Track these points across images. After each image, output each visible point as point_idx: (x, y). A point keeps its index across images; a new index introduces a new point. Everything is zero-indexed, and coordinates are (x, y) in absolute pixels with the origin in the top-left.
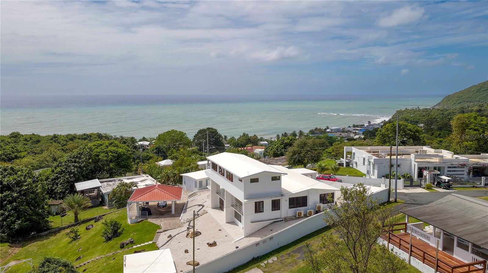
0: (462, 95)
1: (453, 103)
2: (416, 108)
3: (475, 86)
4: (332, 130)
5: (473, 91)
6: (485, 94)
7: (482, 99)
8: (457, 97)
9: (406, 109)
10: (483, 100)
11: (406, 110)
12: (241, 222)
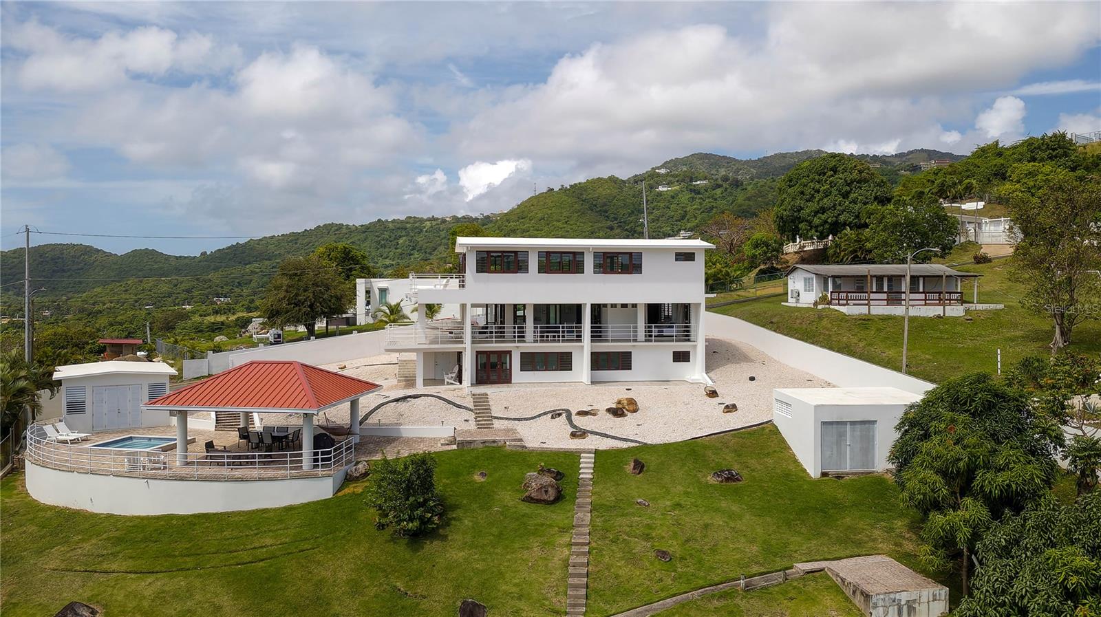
12: (630, 368)
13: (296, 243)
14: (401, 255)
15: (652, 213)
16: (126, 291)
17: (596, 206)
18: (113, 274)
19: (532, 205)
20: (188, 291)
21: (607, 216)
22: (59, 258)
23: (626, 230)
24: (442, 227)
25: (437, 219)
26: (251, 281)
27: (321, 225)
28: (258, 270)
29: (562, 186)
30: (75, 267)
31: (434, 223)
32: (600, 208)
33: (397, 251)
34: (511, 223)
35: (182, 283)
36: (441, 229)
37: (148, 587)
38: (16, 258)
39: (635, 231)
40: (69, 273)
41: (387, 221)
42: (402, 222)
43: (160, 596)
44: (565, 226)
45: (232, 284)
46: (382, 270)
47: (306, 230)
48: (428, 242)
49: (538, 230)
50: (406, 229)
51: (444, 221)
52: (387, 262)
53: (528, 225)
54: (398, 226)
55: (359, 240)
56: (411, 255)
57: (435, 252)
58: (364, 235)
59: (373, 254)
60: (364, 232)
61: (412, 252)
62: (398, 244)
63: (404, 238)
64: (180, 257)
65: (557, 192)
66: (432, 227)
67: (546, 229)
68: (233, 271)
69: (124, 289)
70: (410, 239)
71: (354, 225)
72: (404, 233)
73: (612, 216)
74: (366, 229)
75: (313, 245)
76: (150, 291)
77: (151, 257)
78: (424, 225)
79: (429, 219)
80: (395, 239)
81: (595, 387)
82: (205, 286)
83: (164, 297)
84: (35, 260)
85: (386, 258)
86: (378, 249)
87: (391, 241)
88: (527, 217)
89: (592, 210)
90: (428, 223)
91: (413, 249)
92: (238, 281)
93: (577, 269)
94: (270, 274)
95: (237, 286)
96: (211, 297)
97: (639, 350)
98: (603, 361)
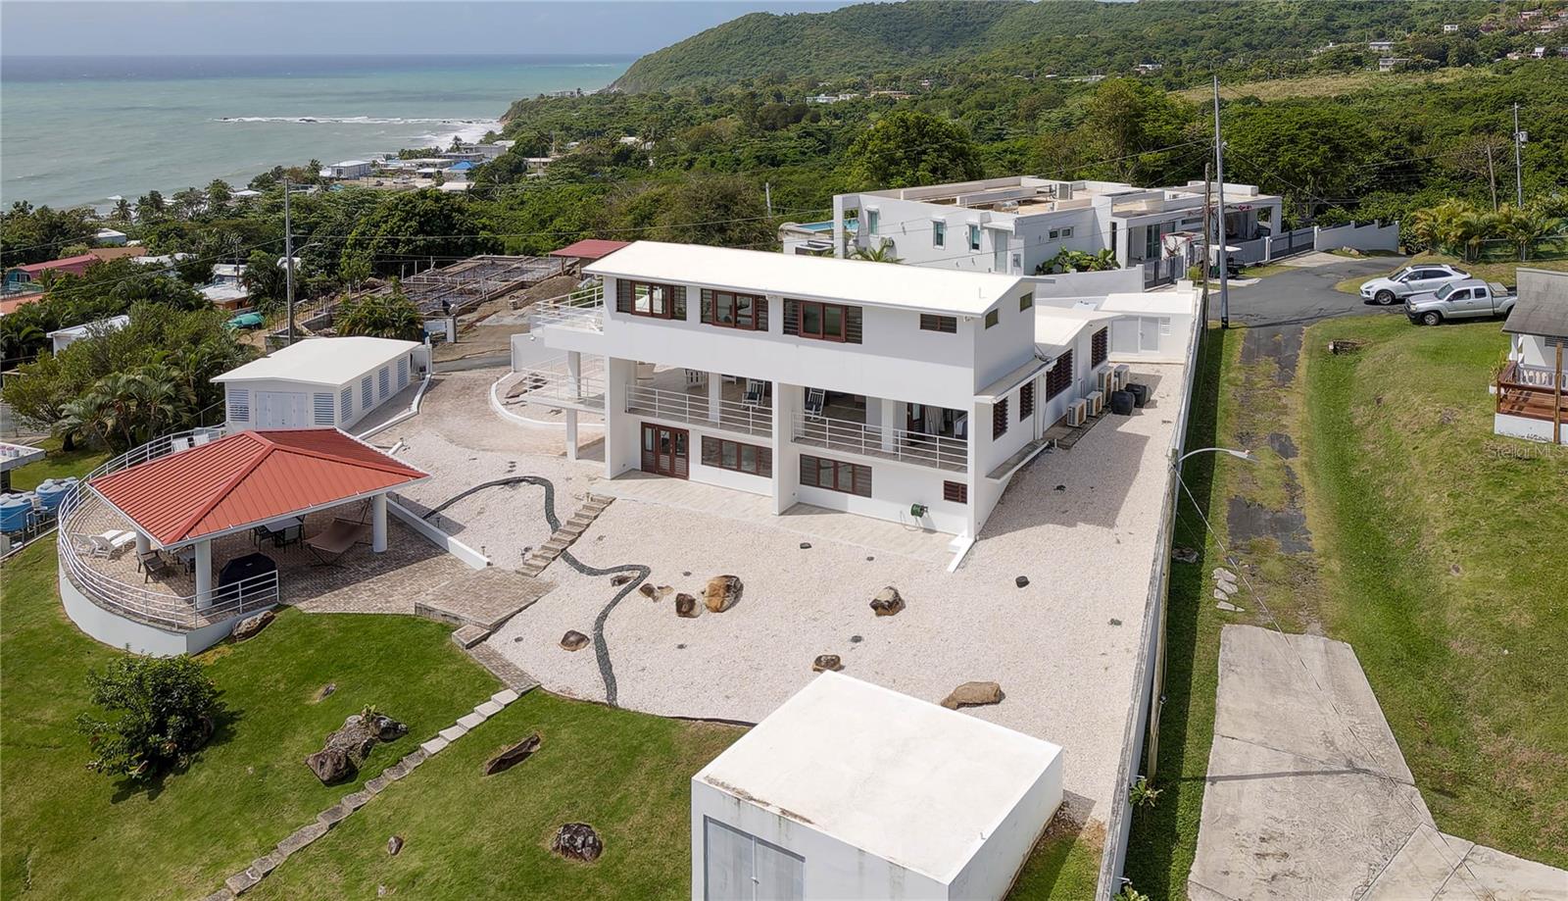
0: (681, 54)
1: (661, 77)
2: (572, 93)
3: (712, 30)
4: (340, 172)
5: (710, 44)
6: (741, 53)
7: (734, 65)
8: (671, 62)
9: (542, 96)
10: (738, 69)
11: (541, 100)
12: (868, 494)
16: (1029, 53)
18: (1024, 28)
20: (1110, 53)
22: (962, 8)
26: (1202, 38)
28: (1214, 22)
30: (981, 19)
45: (1174, 42)
64: (1111, 4)
68: (1177, 24)
69: (1026, 51)
76: (1059, 53)
77: (1072, 5)
82: (1135, 46)
84: (934, 12)
92: (1183, 38)
93: (759, 324)
94: (1231, 28)
95: (1181, 46)
96: (1135, 63)
97: (885, 471)
98: (813, 472)
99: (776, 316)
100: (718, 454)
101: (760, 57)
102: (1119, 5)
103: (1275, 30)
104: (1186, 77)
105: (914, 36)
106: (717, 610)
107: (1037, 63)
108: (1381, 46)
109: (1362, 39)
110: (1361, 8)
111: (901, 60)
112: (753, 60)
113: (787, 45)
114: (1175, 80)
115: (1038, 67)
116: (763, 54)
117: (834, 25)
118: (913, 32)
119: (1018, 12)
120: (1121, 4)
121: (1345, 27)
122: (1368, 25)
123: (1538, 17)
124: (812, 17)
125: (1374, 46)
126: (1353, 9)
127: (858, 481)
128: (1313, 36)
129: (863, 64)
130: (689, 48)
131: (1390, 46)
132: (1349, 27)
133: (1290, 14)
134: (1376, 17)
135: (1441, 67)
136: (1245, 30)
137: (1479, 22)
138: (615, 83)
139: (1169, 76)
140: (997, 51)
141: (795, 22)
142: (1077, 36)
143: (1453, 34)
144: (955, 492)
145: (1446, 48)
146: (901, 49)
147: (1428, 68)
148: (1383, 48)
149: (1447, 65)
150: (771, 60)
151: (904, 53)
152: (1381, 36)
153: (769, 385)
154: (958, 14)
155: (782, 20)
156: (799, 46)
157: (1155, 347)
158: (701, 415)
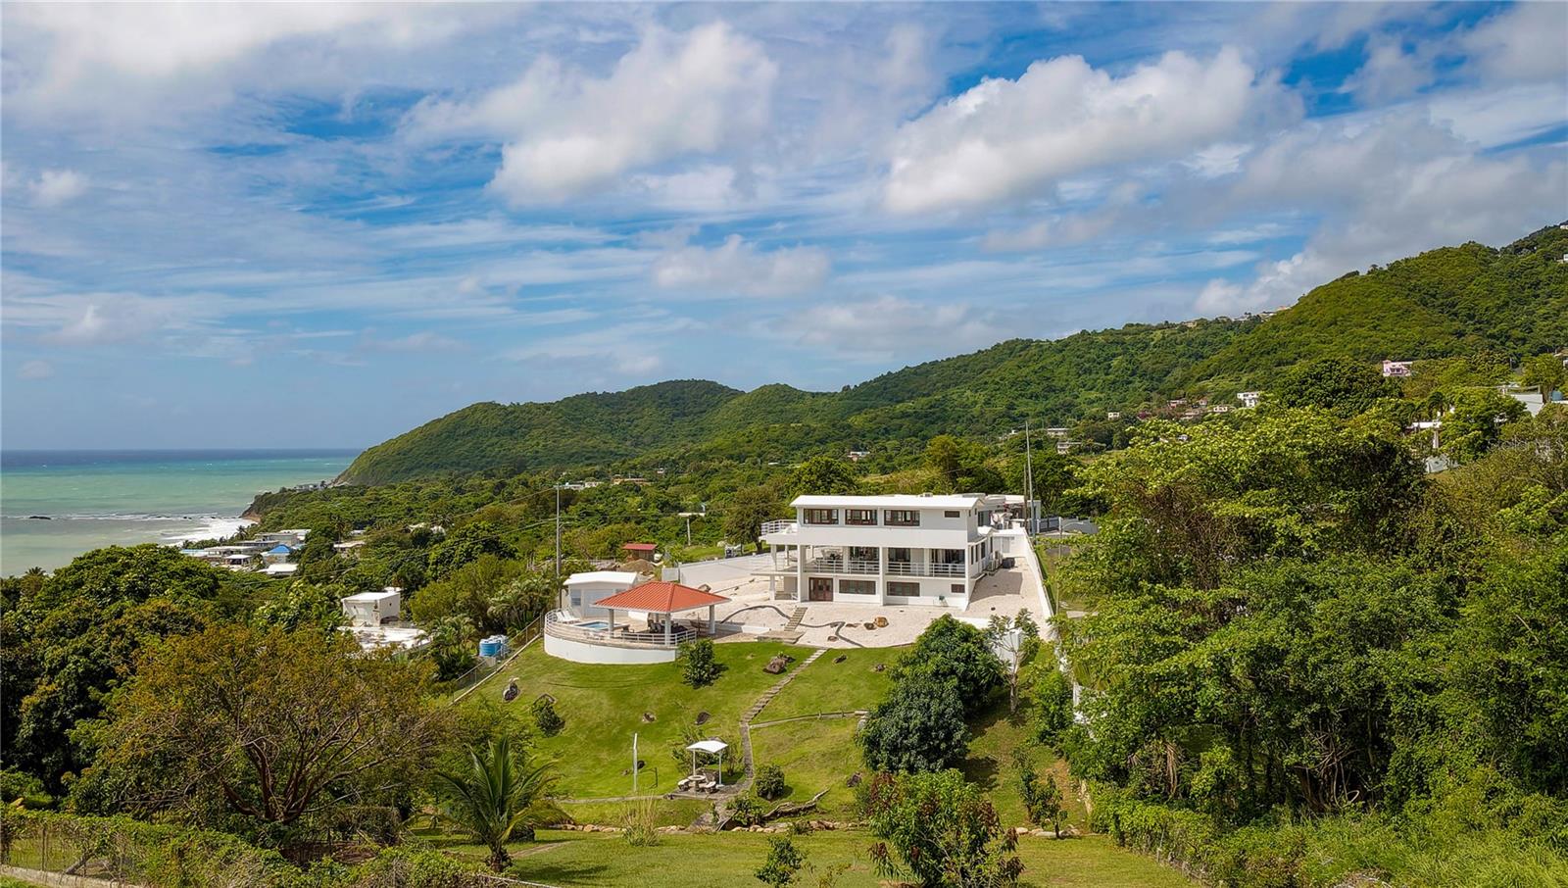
0: (409, 446)
1: (390, 470)
3: (439, 420)
5: (438, 435)
6: (470, 445)
7: (463, 456)
8: (399, 454)
12: (918, 595)
13: (965, 371)
14: (1113, 383)
15: (1546, 303)
16: (750, 441)
17: (1434, 296)
18: (739, 418)
19: (1318, 301)
20: (822, 441)
21: (1456, 314)
23: (1492, 336)
24: (1180, 337)
25: (1174, 326)
26: (903, 426)
27: (1002, 343)
29: (1374, 266)
30: (698, 409)
31: (1168, 332)
32: (1441, 300)
33: (1109, 377)
34: (1282, 333)
35: (814, 430)
36: (1178, 341)
37: (577, 693)
38: (634, 399)
39: (1508, 338)
40: (690, 418)
41: (1095, 333)
42: (1118, 333)
43: (581, 697)
44: (1371, 333)
45: (877, 431)
46: (1084, 406)
47: (979, 351)
48: (1157, 362)
49: (1324, 343)
50: (1123, 343)
51: (1183, 328)
52: (1093, 395)
53: (1308, 334)
54: (1111, 339)
55: (1052, 363)
56: (1130, 382)
57: (1167, 378)
58: (1061, 354)
59: (1072, 383)
60: (1061, 351)
61: (1131, 379)
62: (1110, 367)
63: (1120, 357)
64: (817, 394)
65: (1364, 279)
66: (1164, 338)
67: (1338, 340)
68: (879, 413)
69: (747, 439)
70: (1128, 358)
71: (1048, 341)
72: (1120, 350)
73: (1465, 312)
74: (1063, 346)
75: (989, 373)
76: (777, 441)
77: (782, 395)
78: (1151, 336)
79: (1160, 327)
80: (1105, 360)
81: (887, 607)
82: (843, 434)
83: (793, 449)
85: (1091, 389)
86: (1080, 376)
87: (1099, 363)
88: (1307, 320)
89: (1426, 305)
90: (1159, 333)
91: (1133, 374)
92: (884, 426)
93: (872, 522)
94: (926, 416)
95: (883, 434)
96: (847, 450)
97: (925, 582)
98: (893, 589)
99: (880, 518)
100: (847, 587)
101: (489, 448)
102: (824, 394)
103: (965, 419)
104: (896, 462)
105: (637, 426)
106: (882, 626)
107: (758, 451)
108: (1056, 432)
109: (1040, 426)
110: (1037, 397)
111: (626, 450)
112: (483, 451)
113: (515, 435)
114: (887, 465)
115: (759, 456)
116: (493, 445)
117: (560, 415)
118: (635, 422)
119: (733, 402)
120: (825, 394)
121: (1024, 416)
122: (1043, 413)
123: (1183, 405)
124: (538, 406)
125: (1051, 432)
126: (1031, 398)
127: (913, 590)
128: (998, 424)
129: (590, 455)
130: (417, 439)
131: (1065, 431)
132: (1028, 415)
133: (976, 403)
134: (1049, 406)
135: (1108, 450)
136: (939, 418)
137: (1136, 409)
138: (339, 477)
139: (881, 461)
140: (719, 440)
141: (522, 412)
142: (792, 425)
143: (1116, 420)
144: (958, 589)
145: (1111, 433)
146: (625, 439)
147: (1098, 451)
148: (1059, 434)
149: (1112, 448)
150: (500, 451)
151: (628, 443)
152: (1055, 423)
153: (876, 550)
154: (677, 404)
155: (509, 409)
156: (527, 437)
157: (1008, 552)
158: (839, 568)
